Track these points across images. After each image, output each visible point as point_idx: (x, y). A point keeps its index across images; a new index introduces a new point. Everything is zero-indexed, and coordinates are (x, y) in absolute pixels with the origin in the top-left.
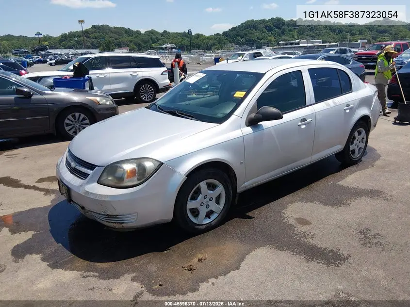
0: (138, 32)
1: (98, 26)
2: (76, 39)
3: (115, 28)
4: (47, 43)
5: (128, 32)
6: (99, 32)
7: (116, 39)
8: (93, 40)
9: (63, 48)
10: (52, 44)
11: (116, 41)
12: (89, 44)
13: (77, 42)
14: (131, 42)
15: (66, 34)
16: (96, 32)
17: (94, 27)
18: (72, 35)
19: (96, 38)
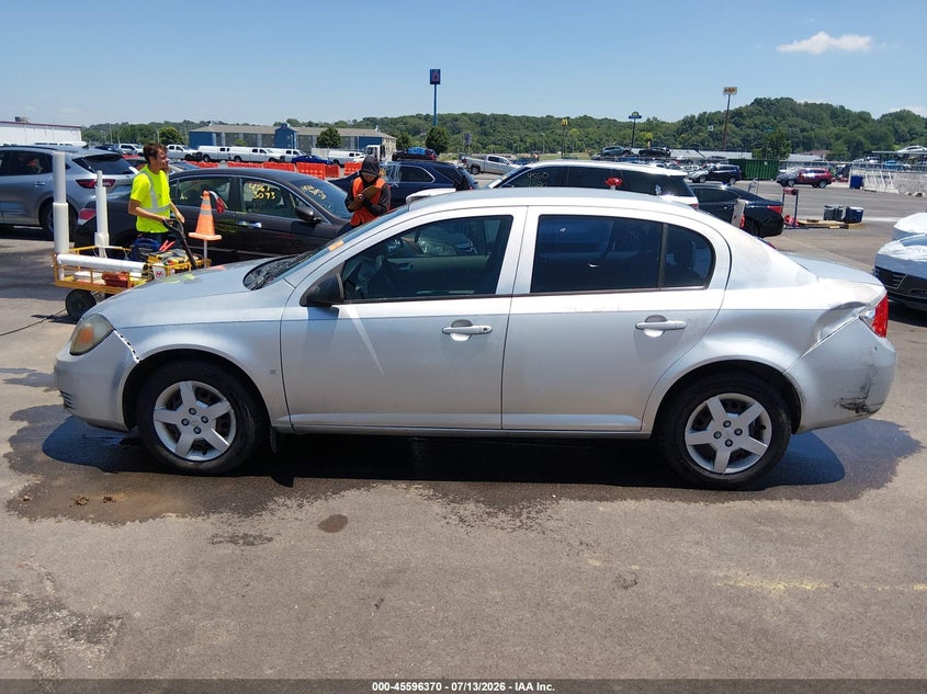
0: (864, 117)
1: (769, 100)
2: (711, 128)
3: (806, 105)
4: (649, 135)
5: (838, 115)
6: (766, 114)
7: (803, 130)
8: (749, 131)
9: (679, 146)
10: (659, 138)
11: (801, 135)
12: (737, 140)
13: (711, 134)
14: (838, 137)
15: (694, 117)
16: (760, 113)
17: (758, 102)
18: (705, 119)
19: (756, 127)
